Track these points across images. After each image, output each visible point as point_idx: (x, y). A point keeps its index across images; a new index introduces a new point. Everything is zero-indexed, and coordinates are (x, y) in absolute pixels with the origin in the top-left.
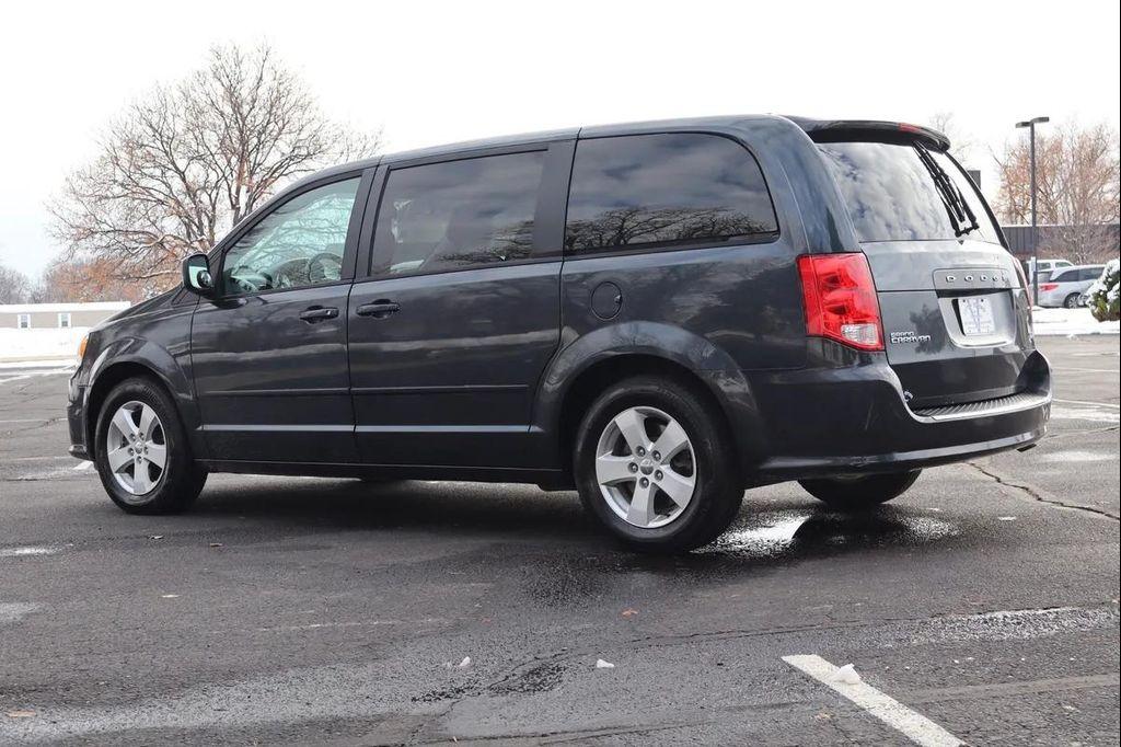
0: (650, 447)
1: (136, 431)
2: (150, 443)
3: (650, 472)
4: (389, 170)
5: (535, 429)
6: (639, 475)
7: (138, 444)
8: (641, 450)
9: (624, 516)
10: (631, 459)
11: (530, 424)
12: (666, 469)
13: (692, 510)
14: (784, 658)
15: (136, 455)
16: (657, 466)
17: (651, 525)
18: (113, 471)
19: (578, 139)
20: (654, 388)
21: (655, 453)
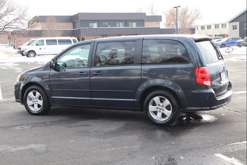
0: (161, 104)
1: (34, 97)
2: (38, 100)
3: (161, 109)
4: (98, 43)
5: (135, 100)
6: (159, 110)
7: (35, 100)
8: (159, 105)
9: (155, 118)
10: (157, 106)
11: (134, 99)
12: (165, 109)
13: (171, 117)
14: (215, 155)
15: (34, 102)
16: (163, 108)
17: (161, 120)
18: (29, 106)
19: (143, 39)
20: (162, 93)
21: (162, 106)
